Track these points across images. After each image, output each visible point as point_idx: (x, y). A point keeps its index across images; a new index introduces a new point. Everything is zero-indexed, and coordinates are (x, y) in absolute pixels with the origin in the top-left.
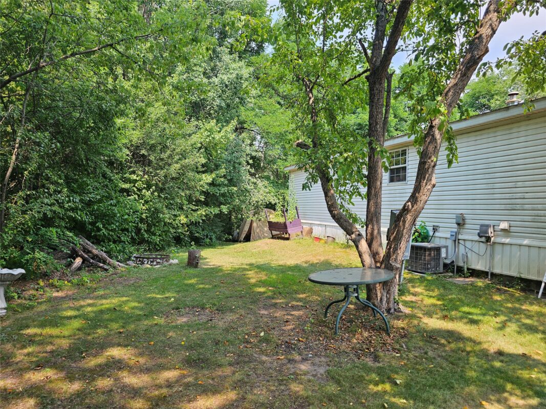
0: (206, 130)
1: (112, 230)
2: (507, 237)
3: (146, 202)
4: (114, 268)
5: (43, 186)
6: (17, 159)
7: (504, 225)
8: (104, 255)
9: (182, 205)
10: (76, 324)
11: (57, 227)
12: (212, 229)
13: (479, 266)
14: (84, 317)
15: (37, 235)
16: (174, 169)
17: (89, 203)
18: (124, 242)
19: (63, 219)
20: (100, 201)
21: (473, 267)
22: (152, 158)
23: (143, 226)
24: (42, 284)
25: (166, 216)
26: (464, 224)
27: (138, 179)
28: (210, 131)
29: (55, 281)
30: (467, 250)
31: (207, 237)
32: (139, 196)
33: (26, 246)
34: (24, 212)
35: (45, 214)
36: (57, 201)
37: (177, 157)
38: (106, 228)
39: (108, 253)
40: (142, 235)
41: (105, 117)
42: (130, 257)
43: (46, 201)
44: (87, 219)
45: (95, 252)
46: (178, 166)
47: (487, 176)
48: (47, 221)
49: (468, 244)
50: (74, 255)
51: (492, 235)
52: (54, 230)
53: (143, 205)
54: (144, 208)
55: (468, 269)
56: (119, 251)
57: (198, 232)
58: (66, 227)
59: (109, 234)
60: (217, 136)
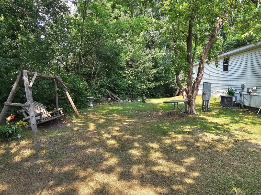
0: (154, 52)
1: (119, 90)
2: (256, 93)
3: (131, 81)
4: (120, 101)
5: (101, 76)
6: (94, 69)
7: (254, 88)
8: (117, 97)
9: (144, 81)
10: (107, 111)
11: (104, 88)
12: (159, 91)
13: (247, 104)
14: (109, 110)
15: (99, 90)
16: (140, 69)
17: (113, 81)
18: (124, 94)
19: (106, 86)
20: (116, 81)
21: (245, 105)
22: (133, 65)
23: (130, 89)
24: (101, 104)
25: (138, 86)
26: (244, 88)
27: (128, 73)
28: (156, 53)
29: (104, 103)
30: (244, 98)
31: (157, 94)
32: (129, 78)
33: (97, 93)
34: (96, 84)
35: (101, 84)
36: (104, 81)
37: (141, 64)
38: (118, 89)
39: (118, 97)
40: (130, 92)
41: (117, 54)
42: (125, 99)
43: (101, 81)
44: (112, 86)
45: (115, 96)
46: (142, 67)
47: (252, 69)
48: (102, 86)
49: (245, 96)
50: (109, 97)
51: (251, 92)
52: (103, 89)
53: (130, 82)
54: (130, 83)
55: (244, 105)
56: (122, 97)
57: (153, 92)
58: (107, 89)
59: (118, 91)
60: (158, 54)
